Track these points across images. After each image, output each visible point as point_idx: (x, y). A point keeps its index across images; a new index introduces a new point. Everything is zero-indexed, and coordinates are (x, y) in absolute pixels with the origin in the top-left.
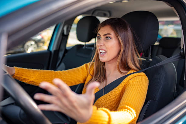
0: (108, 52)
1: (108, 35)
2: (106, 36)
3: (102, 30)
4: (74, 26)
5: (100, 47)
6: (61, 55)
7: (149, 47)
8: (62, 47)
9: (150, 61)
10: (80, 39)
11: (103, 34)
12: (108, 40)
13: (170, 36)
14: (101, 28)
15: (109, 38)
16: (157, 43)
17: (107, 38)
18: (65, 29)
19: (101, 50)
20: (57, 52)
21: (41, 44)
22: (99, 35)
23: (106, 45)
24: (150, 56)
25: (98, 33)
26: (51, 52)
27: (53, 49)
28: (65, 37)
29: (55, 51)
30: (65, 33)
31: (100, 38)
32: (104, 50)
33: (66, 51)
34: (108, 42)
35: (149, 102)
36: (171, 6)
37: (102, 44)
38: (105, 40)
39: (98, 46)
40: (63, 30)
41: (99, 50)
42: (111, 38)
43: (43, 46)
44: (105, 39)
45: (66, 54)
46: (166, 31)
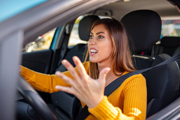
0: (99, 52)
1: (101, 34)
2: (99, 35)
3: (95, 28)
4: (76, 26)
5: (92, 46)
6: (63, 53)
7: (152, 46)
8: (64, 46)
9: (153, 59)
10: (82, 38)
11: (96, 33)
12: (100, 39)
13: (171, 35)
14: (95, 27)
15: (102, 37)
16: (158, 43)
17: (100, 37)
18: (67, 28)
19: (92, 49)
20: (59, 51)
21: (41, 44)
22: (92, 33)
23: (97, 44)
24: (152, 55)
25: (92, 32)
26: (53, 51)
27: (55, 48)
28: (66, 36)
29: (57, 50)
30: (67, 32)
31: (93, 37)
32: (96, 50)
33: (68, 50)
34: (100, 41)
35: (153, 100)
36: (175, 5)
37: (94, 43)
38: (97, 40)
39: (90, 45)
40: (65, 30)
41: (90, 49)
42: (104, 37)
43: (43, 45)
44: (98, 38)
45: (68, 53)
46: (167, 30)
